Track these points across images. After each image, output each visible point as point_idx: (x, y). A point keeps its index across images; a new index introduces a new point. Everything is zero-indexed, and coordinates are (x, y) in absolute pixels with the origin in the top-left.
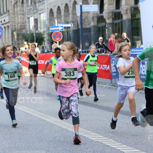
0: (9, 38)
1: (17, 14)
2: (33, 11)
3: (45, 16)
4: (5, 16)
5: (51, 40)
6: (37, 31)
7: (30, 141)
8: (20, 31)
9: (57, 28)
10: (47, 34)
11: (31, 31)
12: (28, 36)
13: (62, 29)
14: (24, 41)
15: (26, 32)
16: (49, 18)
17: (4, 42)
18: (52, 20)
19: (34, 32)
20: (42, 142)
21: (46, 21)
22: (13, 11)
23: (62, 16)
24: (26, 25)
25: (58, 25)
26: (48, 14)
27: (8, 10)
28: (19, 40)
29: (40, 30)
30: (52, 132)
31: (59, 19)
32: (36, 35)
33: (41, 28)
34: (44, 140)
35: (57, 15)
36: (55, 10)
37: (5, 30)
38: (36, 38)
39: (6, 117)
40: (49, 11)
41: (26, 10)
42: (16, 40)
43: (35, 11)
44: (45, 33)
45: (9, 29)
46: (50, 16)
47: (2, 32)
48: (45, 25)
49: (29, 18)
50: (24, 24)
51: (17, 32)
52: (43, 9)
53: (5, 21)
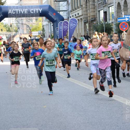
0: (82, 29)
1: (89, 8)
2: (103, 5)
3: (113, 9)
4: (78, 10)
5: (118, 30)
6: (106, 22)
7: (101, 117)
8: (92, 23)
9: (124, 19)
10: (115, 24)
11: (101, 22)
12: (98, 27)
13: (129, 20)
14: (95, 31)
15: (97, 23)
16: (117, 10)
17: (77, 33)
18: (120, 12)
19: (104, 23)
20: (112, 118)
21: (114, 13)
22: (86, 5)
23: (128, 9)
24: (97, 17)
25: (124, 16)
26: (116, 7)
27: (81, 5)
28: (91, 30)
29: (109, 21)
30: (120, 110)
31: (126, 11)
32: (105, 26)
33: (110, 20)
34: (114, 116)
35: (124, 8)
36: (122, 4)
37: (79, 22)
38: (105, 28)
39: (80, 96)
40: (117, 5)
41: (97, 4)
42: (88, 30)
43: (105, 5)
44: (114, 24)
45: (82, 21)
46: (117, 9)
47: (76, 24)
48: (113, 17)
49: (99, 11)
50: (95, 16)
51: (89, 23)
52: (112, 2)
53: (79, 14)
